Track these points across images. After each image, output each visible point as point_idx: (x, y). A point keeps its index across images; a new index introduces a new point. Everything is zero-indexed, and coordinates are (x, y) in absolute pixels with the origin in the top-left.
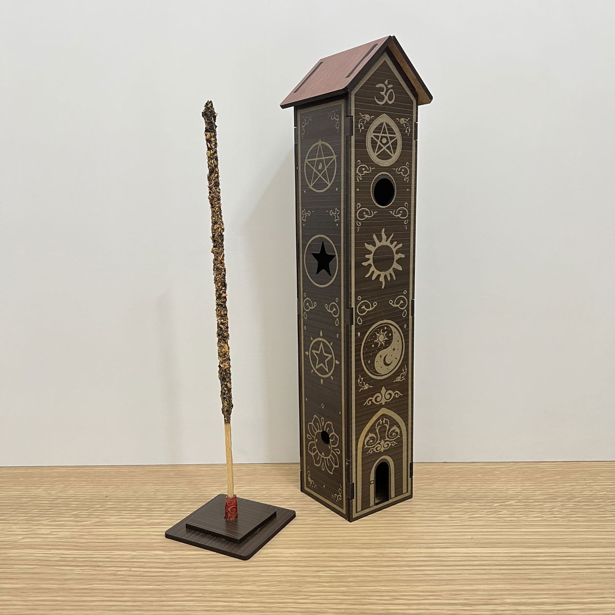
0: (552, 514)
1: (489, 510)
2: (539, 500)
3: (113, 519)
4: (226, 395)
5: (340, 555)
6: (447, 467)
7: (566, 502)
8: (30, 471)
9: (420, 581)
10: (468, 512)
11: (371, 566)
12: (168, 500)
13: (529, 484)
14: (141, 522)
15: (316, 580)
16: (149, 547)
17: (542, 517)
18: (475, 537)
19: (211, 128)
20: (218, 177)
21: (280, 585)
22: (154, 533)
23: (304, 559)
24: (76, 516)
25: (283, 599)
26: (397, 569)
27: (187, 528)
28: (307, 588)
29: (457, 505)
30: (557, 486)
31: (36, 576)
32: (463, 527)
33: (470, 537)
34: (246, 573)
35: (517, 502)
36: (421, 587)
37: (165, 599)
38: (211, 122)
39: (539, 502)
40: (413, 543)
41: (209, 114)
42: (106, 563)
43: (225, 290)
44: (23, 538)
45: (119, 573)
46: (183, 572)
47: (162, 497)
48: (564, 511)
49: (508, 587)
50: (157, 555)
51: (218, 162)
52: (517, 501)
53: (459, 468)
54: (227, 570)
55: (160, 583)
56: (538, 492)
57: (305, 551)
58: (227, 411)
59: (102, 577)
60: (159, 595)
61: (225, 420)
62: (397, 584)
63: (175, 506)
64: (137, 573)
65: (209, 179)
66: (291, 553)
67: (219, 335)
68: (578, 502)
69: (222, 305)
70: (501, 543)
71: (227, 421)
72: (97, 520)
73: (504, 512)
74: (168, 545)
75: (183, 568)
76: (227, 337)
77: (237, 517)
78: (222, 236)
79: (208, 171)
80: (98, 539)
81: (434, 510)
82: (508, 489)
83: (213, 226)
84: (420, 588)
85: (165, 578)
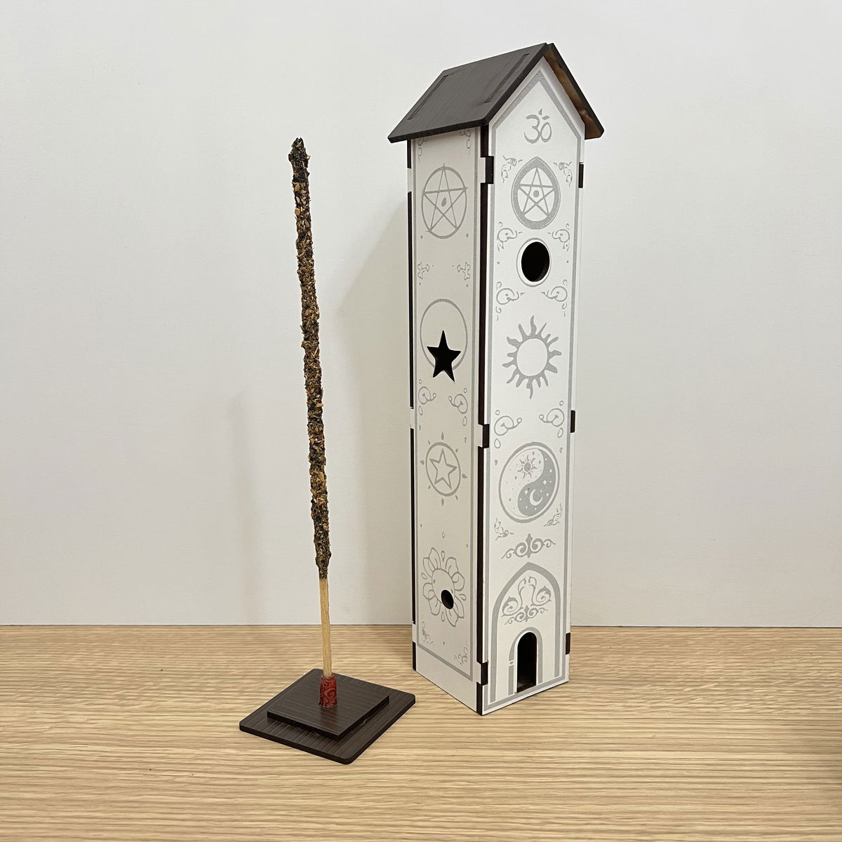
0: (764, 704)
1: (677, 697)
2: (747, 684)
3: (170, 702)
4: (322, 539)
5: (473, 759)
6: (622, 633)
7: (785, 686)
8: (60, 632)
9: (581, 798)
10: (649, 699)
11: (515, 775)
12: (244, 676)
13: (734, 660)
14: (207, 707)
15: (441, 793)
16: (218, 744)
17: (750, 708)
18: (657, 735)
19: (301, 177)
20: (310, 244)
21: (393, 800)
22: (224, 724)
23: (425, 764)
24: (121, 697)
25: (396, 821)
26: (550, 779)
27: (268, 717)
28: (429, 805)
29: (635, 689)
30: (773, 663)
31: (68, 782)
32: (641, 721)
33: (650, 736)
34: (346, 783)
35: (716, 686)
36: (582, 807)
37: (238, 817)
38: (302, 168)
39: (747, 686)
40: (572, 744)
41: (299, 157)
42: (159, 766)
43: (321, 398)
44: (51, 728)
45: (178, 780)
46: (263, 780)
47: (236, 672)
48: (780, 699)
49: (700, 808)
50: (228, 755)
51: (311, 222)
52: (716, 684)
53: (639, 636)
54: (321, 777)
55: (231, 795)
56: (746, 672)
57: (427, 752)
58: (323, 561)
59: (156, 785)
60: (230, 813)
61: (320, 574)
62: (550, 802)
63: (253, 685)
64: (202, 781)
65: (299, 247)
66: (408, 755)
67: (311, 459)
68: (801, 687)
69: (317, 419)
70: (693, 745)
71: (323, 575)
72: (150, 703)
73: (699, 699)
74: (244, 740)
75: (263, 774)
76: (323, 462)
77: (336, 703)
78: (316, 324)
79: (298, 235)
80: (149, 731)
81: (602, 696)
82: (704, 667)
83: (304, 311)
84: (580, 809)
85: (238, 787)
